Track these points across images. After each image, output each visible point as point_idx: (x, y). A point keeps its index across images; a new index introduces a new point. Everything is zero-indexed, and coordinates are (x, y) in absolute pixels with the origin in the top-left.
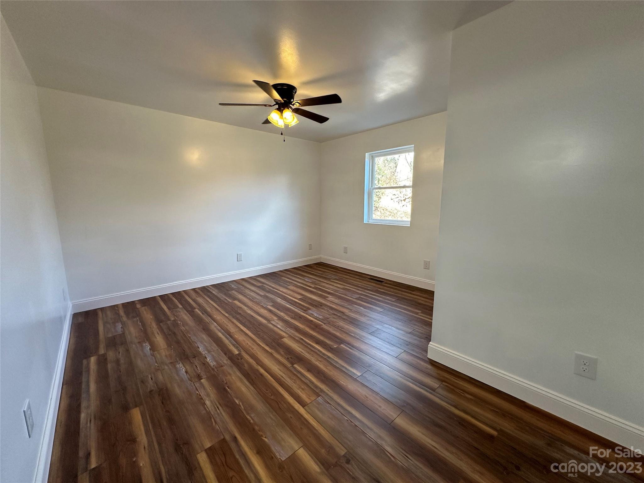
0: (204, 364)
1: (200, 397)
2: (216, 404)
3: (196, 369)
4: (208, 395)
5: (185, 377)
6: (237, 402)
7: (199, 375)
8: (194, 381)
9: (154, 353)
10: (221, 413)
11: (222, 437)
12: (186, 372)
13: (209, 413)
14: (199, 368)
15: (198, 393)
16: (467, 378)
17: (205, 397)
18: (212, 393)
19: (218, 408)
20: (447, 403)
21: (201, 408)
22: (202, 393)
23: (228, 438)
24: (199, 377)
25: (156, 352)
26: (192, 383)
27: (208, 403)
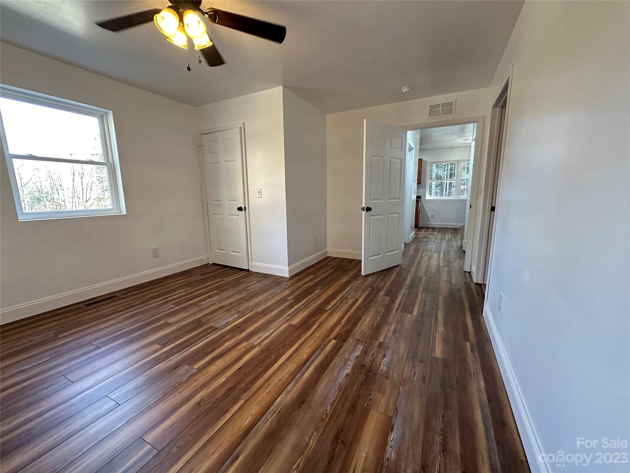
0: (365, 352)
1: (393, 333)
2: (390, 324)
3: (376, 353)
4: (388, 331)
5: (389, 353)
6: (379, 318)
7: (379, 346)
8: (387, 344)
9: (392, 416)
10: (392, 319)
11: (401, 313)
12: (384, 356)
13: (397, 324)
14: (373, 352)
15: (392, 336)
16: (301, 272)
17: (391, 331)
18: (384, 331)
19: (390, 322)
20: (322, 275)
21: (398, 328)
22: (390, 334)
23: (399, 312)
24: (381, 345)
25: (389, 414)
26: (389, 344)
27: (393, 328)
